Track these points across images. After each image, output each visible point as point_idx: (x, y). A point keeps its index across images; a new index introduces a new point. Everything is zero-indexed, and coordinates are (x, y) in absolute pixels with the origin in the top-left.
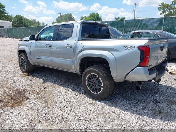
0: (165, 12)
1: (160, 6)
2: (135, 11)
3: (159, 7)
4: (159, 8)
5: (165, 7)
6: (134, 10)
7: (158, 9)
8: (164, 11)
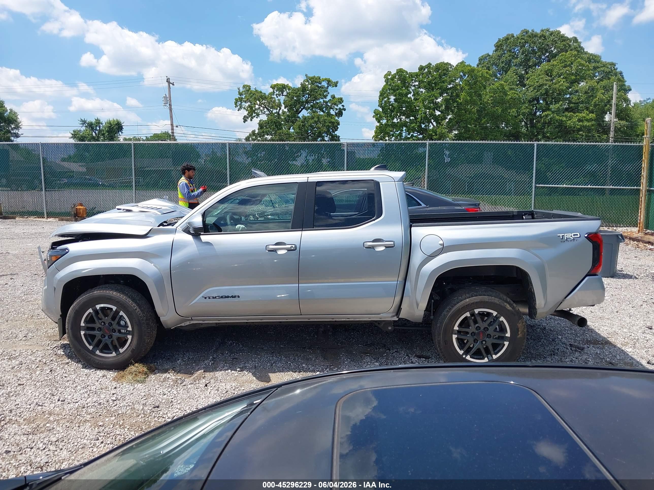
0: (258, 115)
1: (241, 94)
2: (170, 105)
3: (237, 96)
4: (237, 100)
5: (255, 99)
6: (168, 101)
7: (236, 103)
8: (254, 111)
